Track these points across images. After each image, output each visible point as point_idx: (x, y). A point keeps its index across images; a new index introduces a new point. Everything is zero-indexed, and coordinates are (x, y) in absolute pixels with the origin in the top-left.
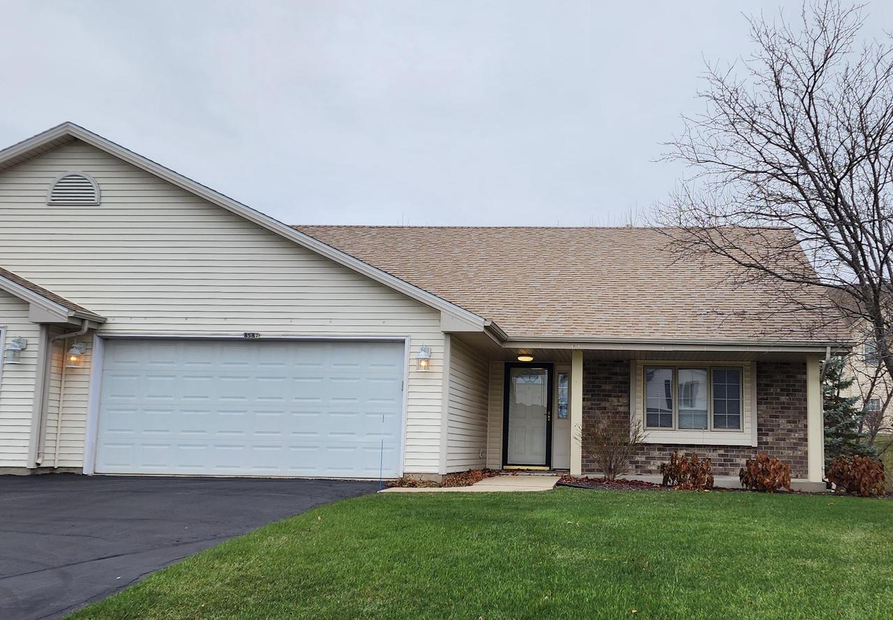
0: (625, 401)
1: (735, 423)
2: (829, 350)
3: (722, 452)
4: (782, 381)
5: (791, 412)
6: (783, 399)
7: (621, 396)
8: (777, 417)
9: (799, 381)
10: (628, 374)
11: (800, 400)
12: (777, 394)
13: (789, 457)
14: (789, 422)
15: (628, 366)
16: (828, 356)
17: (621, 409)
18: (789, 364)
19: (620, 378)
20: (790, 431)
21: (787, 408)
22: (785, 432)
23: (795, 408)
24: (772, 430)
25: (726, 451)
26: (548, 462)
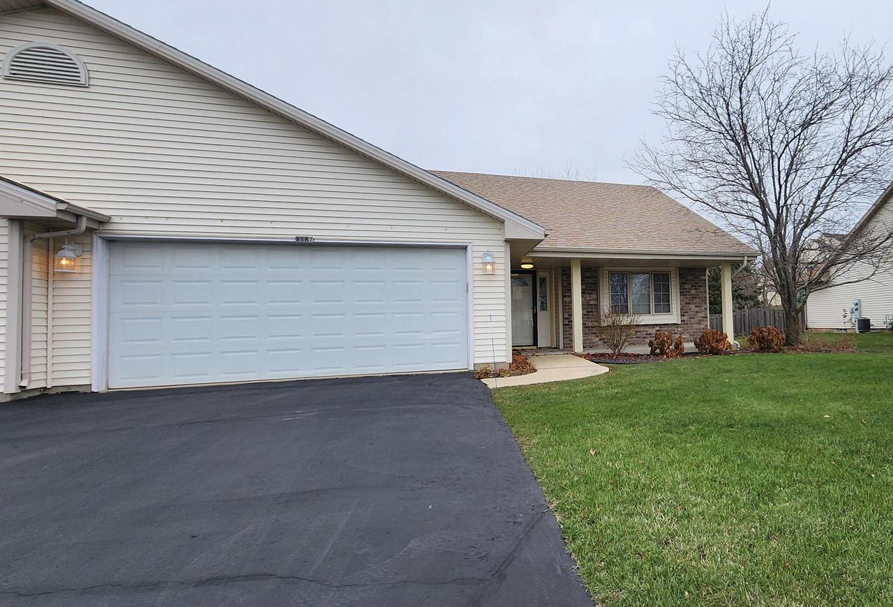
0: (594, 296)
1: (667, 310)
2: (746, 258)
3: (658, 328)
4: (692, 280)
5: (697, 300)
6: (693, 292)
7: (592, 293)
8: (689, 304)
9: (702, 280)
10: (596, 277)
11: (702, 292)
12: (689, 289)
13: (696, 329)
14: (696, 307)
15: (596, 271)
16: (745, 262)
17: (592, 302)
18: (695, 269)
19: (591, 280)
20: (697, 312)
21: (694, 298)
22: (694, 313)
23: (700, 298)
24: (687, 312)
25: (660, 328)
26: (535, 343)
